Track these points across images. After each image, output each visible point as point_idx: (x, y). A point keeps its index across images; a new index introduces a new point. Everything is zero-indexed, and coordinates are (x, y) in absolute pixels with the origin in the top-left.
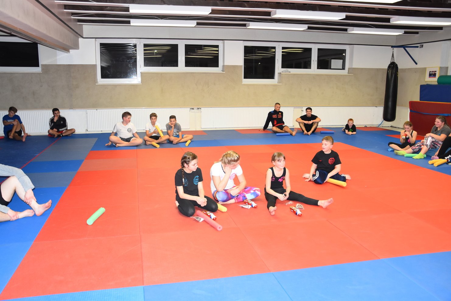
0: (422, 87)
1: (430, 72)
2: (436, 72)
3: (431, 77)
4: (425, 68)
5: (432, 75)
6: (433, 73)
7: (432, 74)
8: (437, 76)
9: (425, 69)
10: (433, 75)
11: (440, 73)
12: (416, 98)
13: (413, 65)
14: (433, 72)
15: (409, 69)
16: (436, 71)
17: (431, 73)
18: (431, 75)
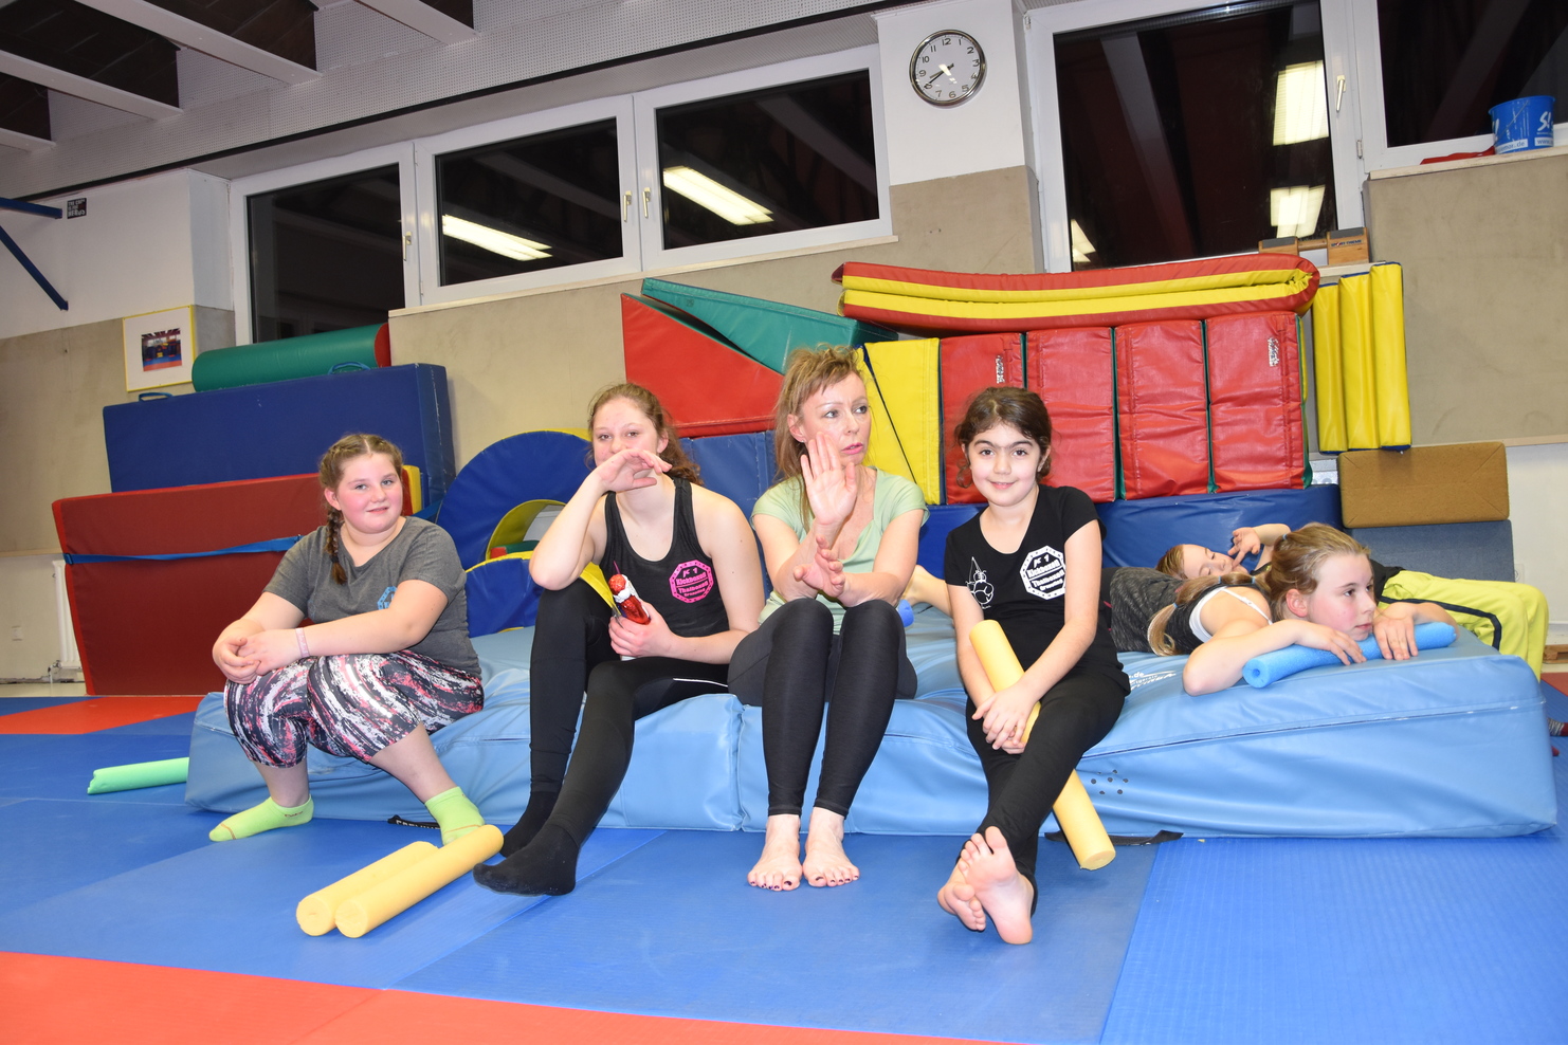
0: (116, 417)
1: (146, 337)
2: (178, 337)
3: (156, 363)
4: (114, 321)
5: (160, 355)
6: (164, 339)
7: (158, 348)
8: (188, 354)
9: (114, 327)
10: (161, 351)
11: (200, 336)
12: (92, 477)
13: (50, 318)
14: (162, 334)
15: (24, 337)
16: (176, 332)
17: (151, 343)
18: (149, 356)
